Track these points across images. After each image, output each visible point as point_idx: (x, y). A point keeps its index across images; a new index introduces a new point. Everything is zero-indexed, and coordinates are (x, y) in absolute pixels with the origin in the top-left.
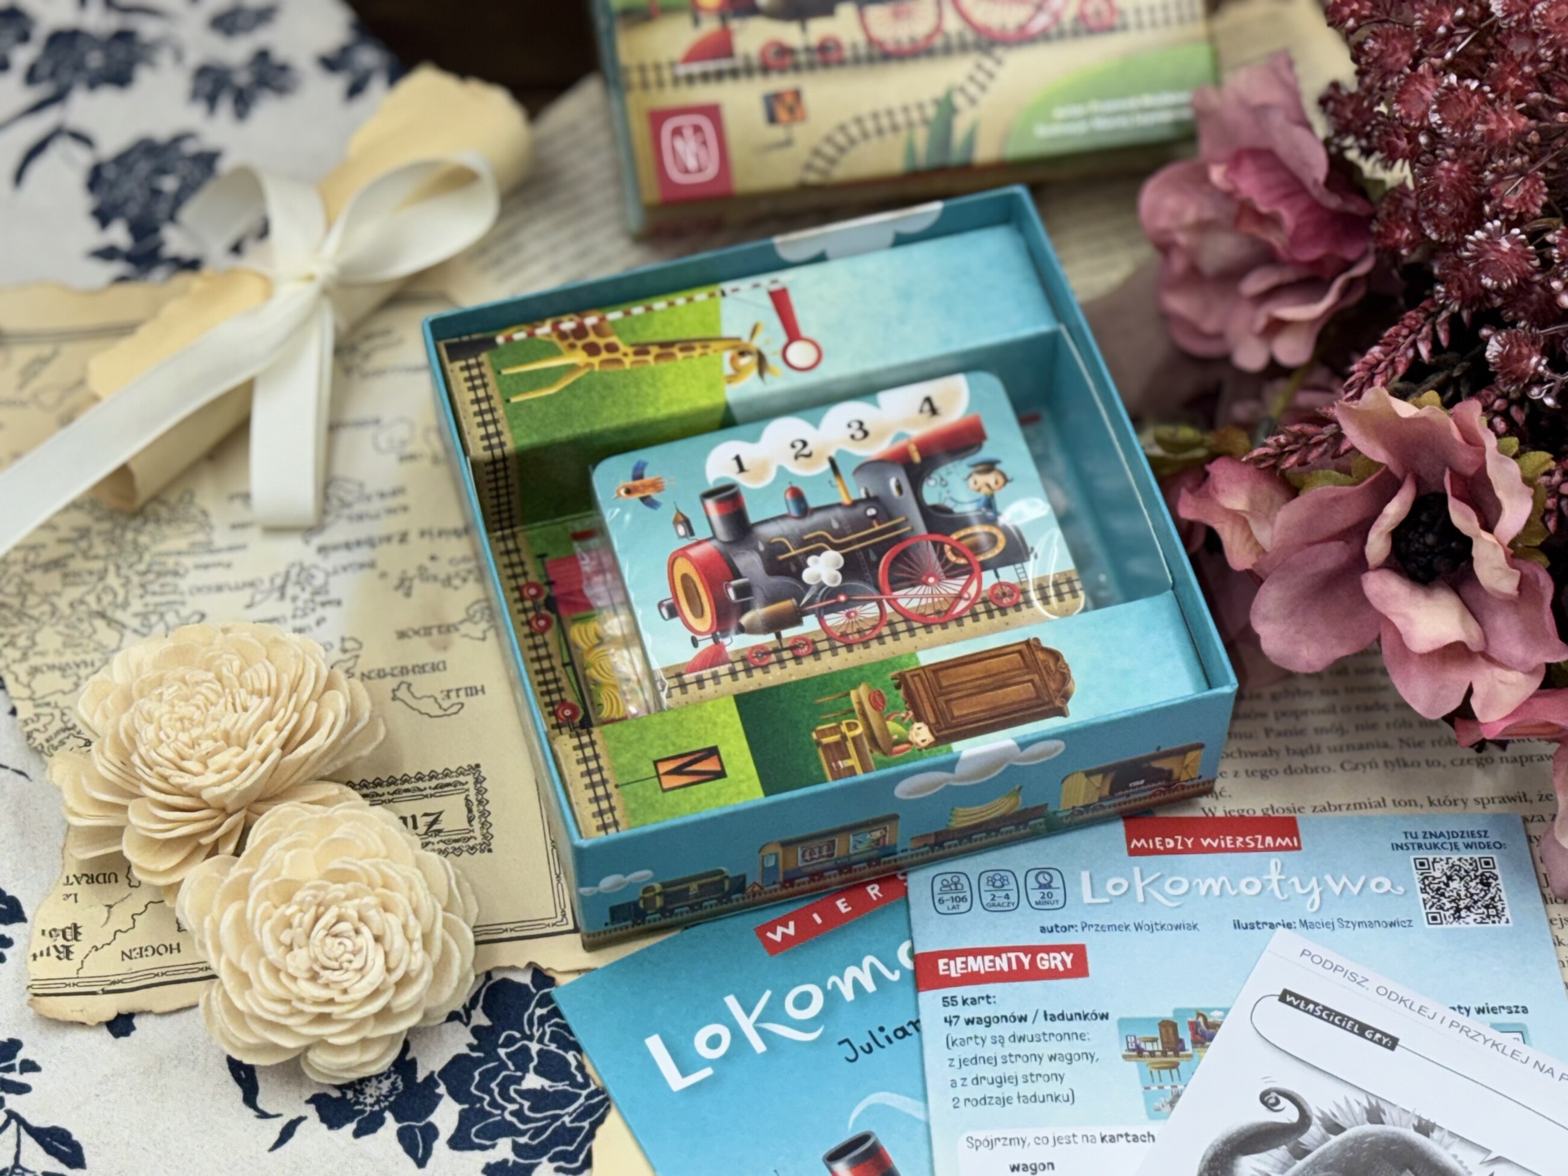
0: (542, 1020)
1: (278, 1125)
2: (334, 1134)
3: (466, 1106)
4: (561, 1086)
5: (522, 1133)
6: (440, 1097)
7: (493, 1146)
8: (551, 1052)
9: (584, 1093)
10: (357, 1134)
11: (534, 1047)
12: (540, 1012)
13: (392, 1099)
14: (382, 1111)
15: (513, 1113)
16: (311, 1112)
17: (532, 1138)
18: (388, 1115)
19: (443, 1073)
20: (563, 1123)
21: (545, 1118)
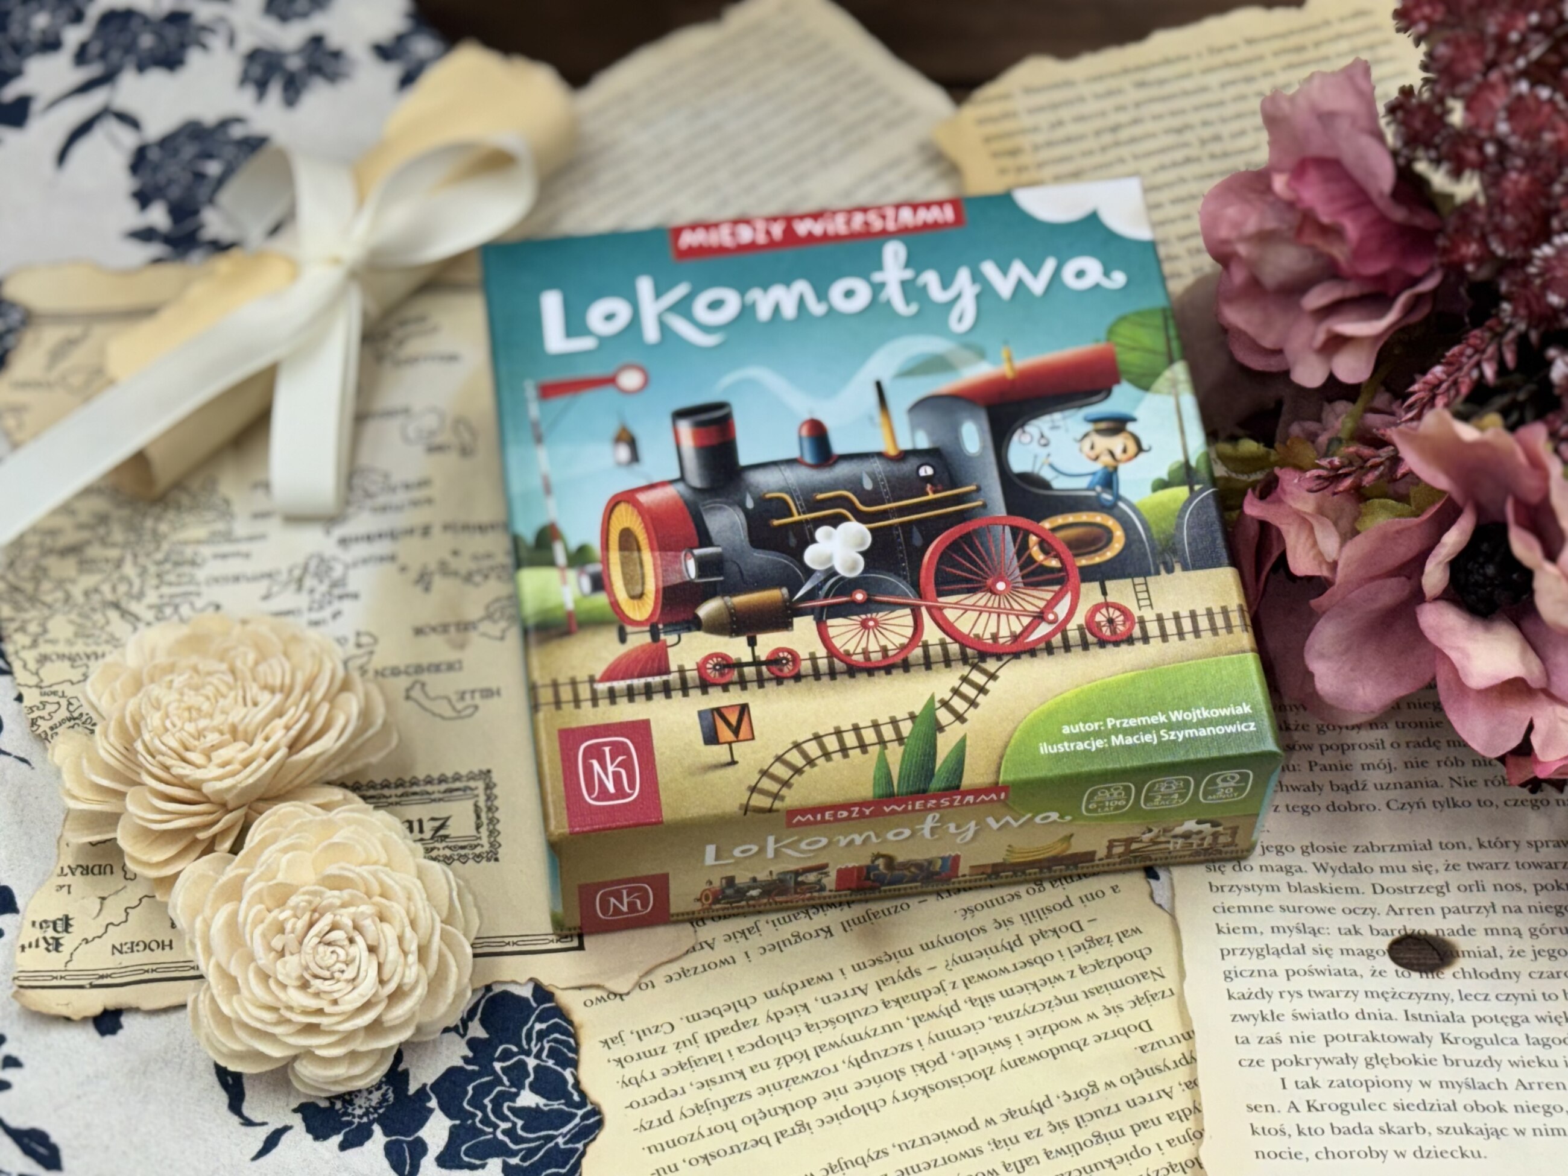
0: (541, 1035)
1: (262, 1134)
2: (320, 1145)
3: (457, 1122)
4: (556, 1105)
5: (514, 1154)
6: (431, 1111)
7: (483, 1166)
8: (548, 1068)
9: (580, 1113)
10: (343, 1146)
11: (531, 1062)
12: (538, 1026)
13: (381, 1111)
14: (371, 1123)
15: (504, 1132)
16: (297, 1121)
17: (523, 1159)
18: (377, 1129)
19: (437, 1086)
20: (557, 1144)
21: (538, 1139)
